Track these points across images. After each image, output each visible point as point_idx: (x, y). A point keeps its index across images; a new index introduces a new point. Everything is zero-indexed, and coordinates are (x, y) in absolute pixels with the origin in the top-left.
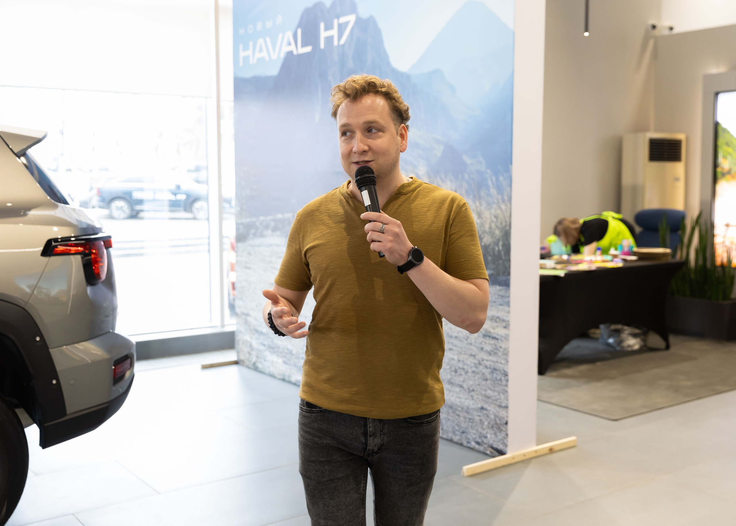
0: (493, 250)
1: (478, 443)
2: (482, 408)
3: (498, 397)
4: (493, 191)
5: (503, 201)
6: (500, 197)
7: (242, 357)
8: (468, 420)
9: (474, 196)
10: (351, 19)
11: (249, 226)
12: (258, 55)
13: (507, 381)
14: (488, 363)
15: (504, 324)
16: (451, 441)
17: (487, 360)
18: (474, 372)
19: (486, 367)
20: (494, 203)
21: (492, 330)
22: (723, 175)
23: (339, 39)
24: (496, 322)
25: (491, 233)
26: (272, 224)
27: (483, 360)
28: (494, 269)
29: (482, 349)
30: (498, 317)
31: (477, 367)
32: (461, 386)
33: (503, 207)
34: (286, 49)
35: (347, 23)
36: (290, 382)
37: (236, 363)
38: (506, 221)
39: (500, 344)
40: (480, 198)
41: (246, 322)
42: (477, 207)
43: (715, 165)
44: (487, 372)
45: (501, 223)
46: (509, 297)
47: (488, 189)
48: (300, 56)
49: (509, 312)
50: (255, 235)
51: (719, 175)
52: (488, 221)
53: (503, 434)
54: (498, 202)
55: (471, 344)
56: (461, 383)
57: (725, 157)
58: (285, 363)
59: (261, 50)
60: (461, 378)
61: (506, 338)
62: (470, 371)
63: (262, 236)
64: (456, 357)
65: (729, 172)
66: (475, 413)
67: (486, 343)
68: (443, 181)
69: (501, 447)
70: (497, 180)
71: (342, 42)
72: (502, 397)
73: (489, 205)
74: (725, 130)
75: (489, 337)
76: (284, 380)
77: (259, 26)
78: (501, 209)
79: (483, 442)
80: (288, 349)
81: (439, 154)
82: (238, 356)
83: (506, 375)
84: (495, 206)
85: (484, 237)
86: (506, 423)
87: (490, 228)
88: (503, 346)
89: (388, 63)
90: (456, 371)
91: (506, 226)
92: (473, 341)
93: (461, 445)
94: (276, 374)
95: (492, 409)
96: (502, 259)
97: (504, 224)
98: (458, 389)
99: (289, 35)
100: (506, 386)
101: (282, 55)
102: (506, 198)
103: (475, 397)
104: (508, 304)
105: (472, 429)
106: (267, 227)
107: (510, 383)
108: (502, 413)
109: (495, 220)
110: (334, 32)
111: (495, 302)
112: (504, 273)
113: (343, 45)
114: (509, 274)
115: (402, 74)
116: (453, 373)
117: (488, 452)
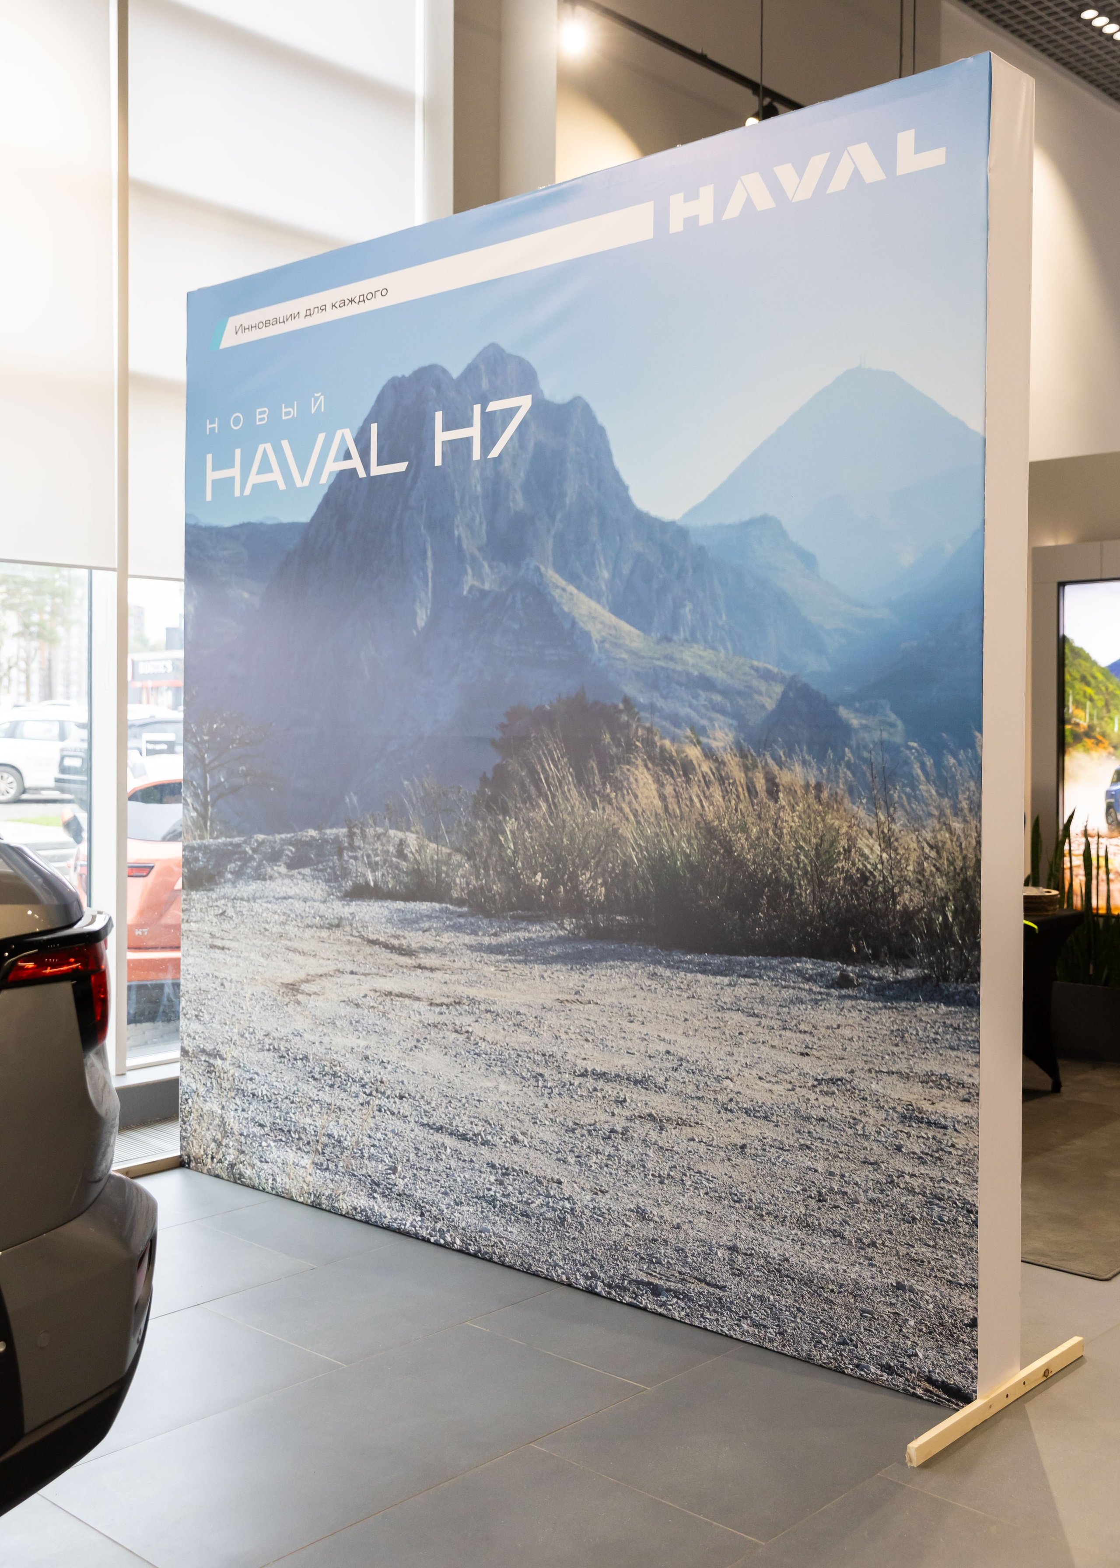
0: (930, 922)
1: (888, 1369)
2: (900, 1286)
3: (947, 1262)
4: (927, 789)
5: (957, 811)
6: (946, 802)
7: (196, 1150)
8: (857, 1314)
9: (873, 800)
10: (525, 402)
11: (223, 856)
12: (254, 478)
13: (975, 1223)
14: (916, 1183)
15: (962, 1092)
16: (808, 1360)
17: (912, 1176)
18: (872, 1201)
19: (911, 1191)
20: (930, 815)
21: (926, 1106)
22: (1077, 738)
23: (486, 447)
24: (940, 1087)
25: (922, 881)
26: (290, 851)
27: (901, 1175)
28: (931, 966)
29: (899, 1148)
30: (944, 1076)
31: (882, 1191)
32: (836, 1234)
33: (957, 825)
34: (334, 466)
35: (511, 412)
36: (334, 1212)
37: (180, 1164)
38: (965, 858)
39: (950, 1137)
40: (889, 804)
41: (210, 1070)
42: (879, 824)
43: (1062, 720)
44: (913, 1204)
45: (951, 863)
46: (977, 1030)
47: (913, 783)
48: (374, 481)
49: (977, 1066)
50: (239, 874)
51: (1069, 739)
52: (914, 856)
53: (963, 1350)
54: (942, 814)
55: (866, 1137)
56: (836, 1227)
57: (1079, 704)
58: (318, 1166)
59: (265, 468)
60: (838, 1216)
61: (971, 1124)
62: (862, 1198)
63: (261, 877)
64: (820, 1166)
65: (1089, 733)
66: (878, 1298)
67: (909, 1135)
68: (780, 764)
69: (957, 1380)
70: (938, 764)
71: (494, 453)
72: (960, 1262)
73: (916, 822)
74: (1079, 653)
75: (920, 1121)
76: (316, 1206)
77: (262, 416)
78: (951, 831)
79: (903, 1365)
80: (330, 1136)
81: (770, 705)
82: (182, 1148)
83: (971, 1210)
84: (933, 823)
85: (902, 891)
86: (974, 1324)
87: (921, 871)
88: (961, 1143)
89: (626, 502)
90: (821, 1199)
91: (964, 868)
92: (871, 1130)
93: (840, 1371)
94: (294, 1193)
95: (928, 1289)
96: (955, 944)
97: (959, 864)
98: (827, 1241)
99: (347, 436)
100: (973, 1236)
101: (325, 479)
102: (965, 805)
103: (878, 1259)
104: (975, 1047)
105: (871, 1335)
106: (274, 857)
107: (981, 1231)
108: (960, 1300)
109: (933, 854)
110: (474, 432)
111: (935, 1041)
112: (960, 976)
113: (498, 460)
114: (976, 978)
115: (665, 526)
116: (813, 1203)
117: (919, 1392)
